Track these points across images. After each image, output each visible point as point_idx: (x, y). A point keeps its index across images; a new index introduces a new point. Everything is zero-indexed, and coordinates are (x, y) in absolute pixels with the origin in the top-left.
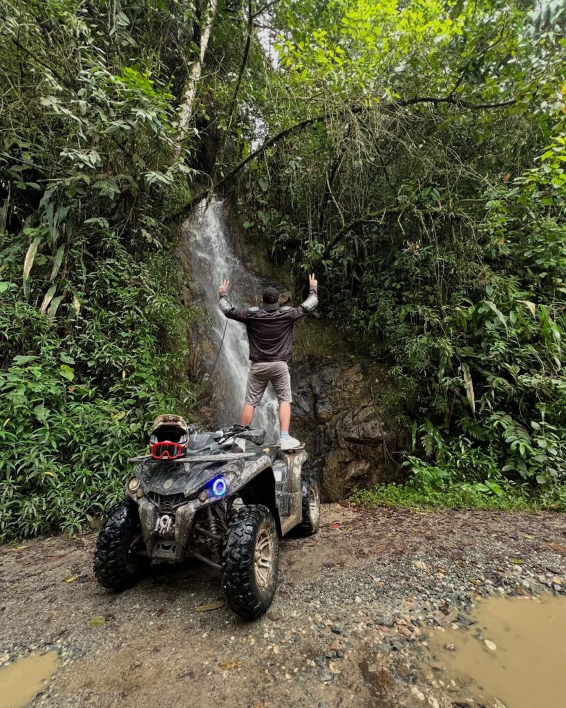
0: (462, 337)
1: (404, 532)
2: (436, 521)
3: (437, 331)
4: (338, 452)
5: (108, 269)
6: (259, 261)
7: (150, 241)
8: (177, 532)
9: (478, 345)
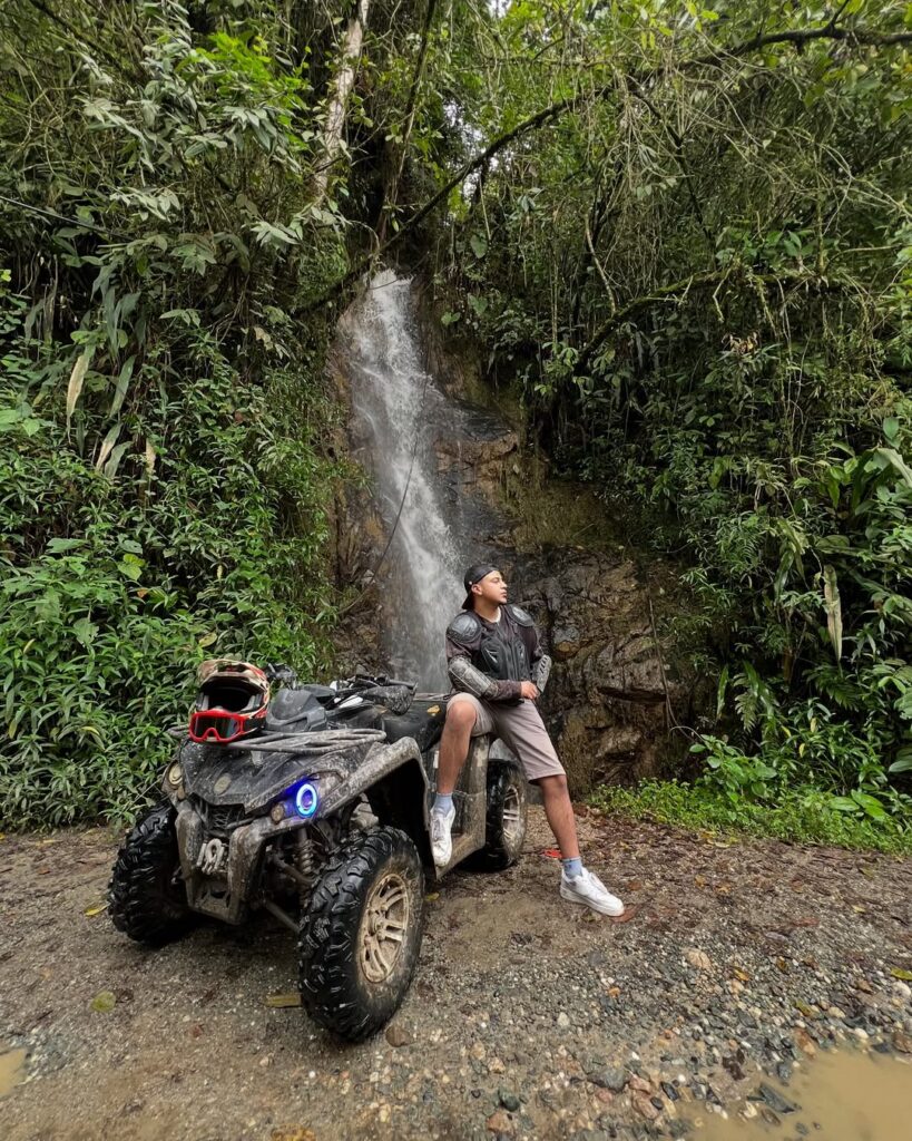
0: (828, 518)
1: (677, 882)
2: (744, 864)
3: (778, 505)
4: (586, 709)
5: (200, 398)
6: (467, 381)
7: (268, 348)
8: (230, 874)
9: (859, 533)
